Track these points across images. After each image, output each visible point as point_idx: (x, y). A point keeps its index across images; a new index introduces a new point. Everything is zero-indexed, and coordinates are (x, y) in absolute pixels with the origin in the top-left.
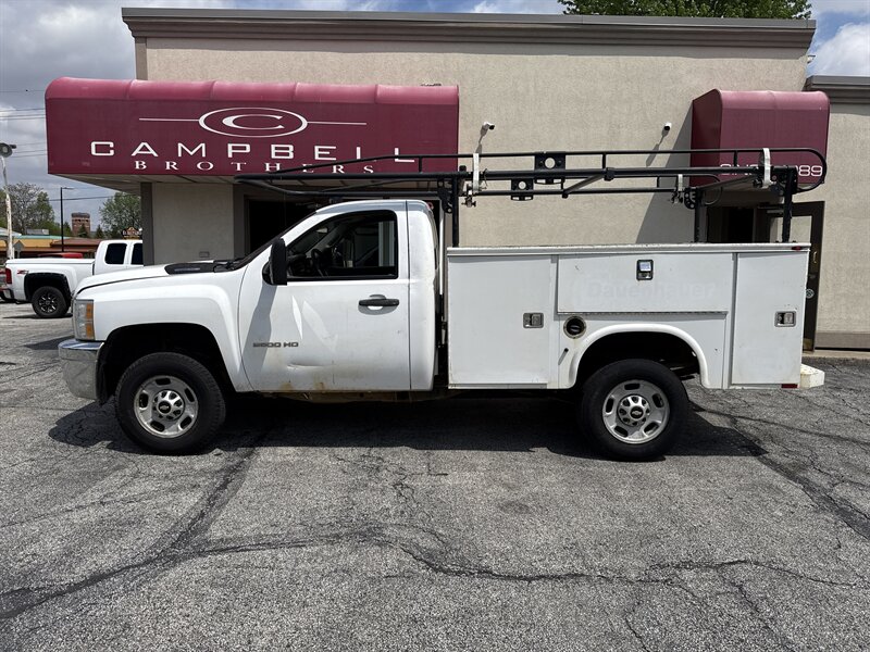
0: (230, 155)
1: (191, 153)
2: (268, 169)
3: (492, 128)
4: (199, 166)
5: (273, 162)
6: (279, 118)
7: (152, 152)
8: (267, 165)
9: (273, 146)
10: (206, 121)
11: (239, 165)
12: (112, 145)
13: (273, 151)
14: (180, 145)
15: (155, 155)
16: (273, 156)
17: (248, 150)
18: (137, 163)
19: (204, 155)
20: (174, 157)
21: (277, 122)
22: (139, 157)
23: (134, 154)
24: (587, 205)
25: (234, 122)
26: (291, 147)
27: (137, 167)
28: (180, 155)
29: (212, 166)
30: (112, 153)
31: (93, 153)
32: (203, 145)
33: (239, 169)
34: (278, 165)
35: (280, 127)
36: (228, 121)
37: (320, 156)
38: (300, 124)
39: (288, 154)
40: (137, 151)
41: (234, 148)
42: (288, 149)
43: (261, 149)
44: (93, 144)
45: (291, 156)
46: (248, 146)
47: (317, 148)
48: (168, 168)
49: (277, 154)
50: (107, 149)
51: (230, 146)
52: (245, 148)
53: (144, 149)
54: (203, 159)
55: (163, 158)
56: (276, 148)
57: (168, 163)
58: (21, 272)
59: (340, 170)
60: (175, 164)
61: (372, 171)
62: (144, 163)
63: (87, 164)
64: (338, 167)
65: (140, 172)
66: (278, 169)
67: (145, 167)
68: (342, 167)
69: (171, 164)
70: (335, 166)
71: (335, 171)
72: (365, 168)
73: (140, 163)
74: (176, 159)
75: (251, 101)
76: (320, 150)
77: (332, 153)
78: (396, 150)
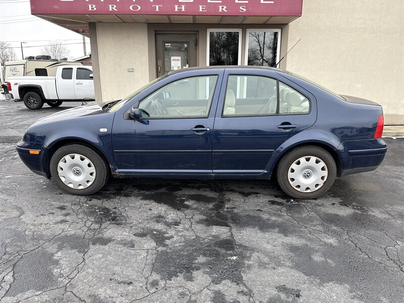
2: (176, 10)
4: (131, 8)
5: (180, 4)
8: (176, 6)
11: (157, 6)
16: (180, 1)
18: (90, 6)
19: (134, 1)
20: (114, 1)
22: (91, 2)
27: (90, 9)
28: (118, 1)
29: (139, 8)
33: (157, 10)
34: (183, 6)
45: (192, 1)
48: (111, 10)
54: (134, 3)
55: (106, 3)
57: (110, 6)
58: (16, 84)
59: (224, 9)
60: (115, 6)
61: (245, 10)
62: (94, 6)
63: (56, 7)
64: (223, 8)
65: (92, 13)
66: (183, 10)
67: (95, 9)
68: (225, 7)
69: (113, 7)
70: (220, 7)
71: (220, 10)
72: (241, 8)
73: (92, 6)
74: (116, 3)
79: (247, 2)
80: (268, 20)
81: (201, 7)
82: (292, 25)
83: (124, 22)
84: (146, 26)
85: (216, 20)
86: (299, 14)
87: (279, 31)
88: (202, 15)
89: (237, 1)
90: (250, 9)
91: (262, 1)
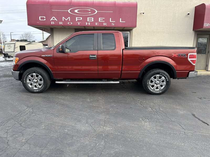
0: (77, 20)
1: (66, 20)
2: (86, 24)
3: (143, 13)
4: (68, 23)
5: (88, 22)
6: (90, 10)
7: (56, 19)
8: (86, 23)
9: (88, 18)
10: (70, 11)
11: (79, 23)
12: (45, 17)
13: (88, 19)
14: (63, 18)
15: (57, 20)
16: (88, 21)
17: (81, 19)
18: (52, 22)
19: (70, 20)
21: (89, 11)
22: (52, 21)
23: (51, 20)
25: (78, 11)
26: (93, 18)
27: (52, 24)
28: (63, 20)
29: (72, 23)
30: (45, 20)
31: (40, 19)
32: (69, 18)
33: (79, 24)
34: (89, 23)
35: (90, 13)
36: (76, 11)
37: (100, 20)
38: (95, 12)
39: (92, 20)
40: (52, 19)
41: (78, 18)
42: (92, 19)
43: (85, 18)
44: (40, 17)
45: (93, 21)
46: (81, 18)
47: (99, 18)
48: (60, 24)
49: (89, 20)
50: (43, 18)
51: (77, 18)
52: (80, 18)
53: (54, 18)
54: (70, 21)
55: (59, 21)
56: (89, 19)
57: (60, 22)
59: (105, 24)
60: (62, 23)
61: (114, 25)
63: (38, 23)
65: (53, 25)
66: (89, 24)
67: (54, 23)
68: (106, 24)
69: (61, 23)
70: (104, 23)
72: (112, 24)
73: (53, 22)
74: (62, 21)
75: (82, 6)
76: (100, 19)
77: (104, 20)
78: (121, 19)
79: (115, 22)
80: (124, 28)
81: (96, 23)
82: (134, 30)
83: (65, 28)
84: (74, 30)
85: (103, 28)
86: (135, 26)
87: (129, 32)
88: (97, 26)
89: (110, 21)
90: (116, 24)
91: (121, 21)
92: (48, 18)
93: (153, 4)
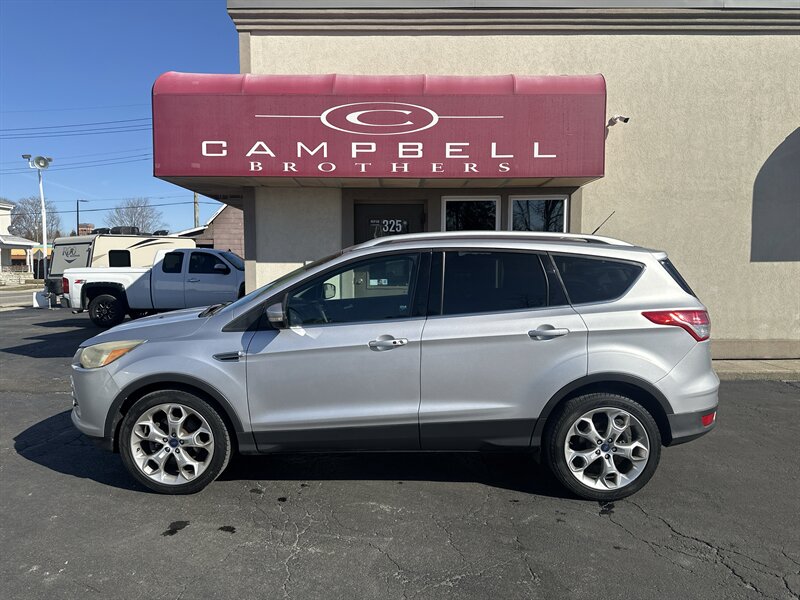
0: (354, 155)
1: (312, 153)
2: (394, 170)
3: (626, 120)
4: (320, 167)
5: (400, 162)
6: (407, 113)
7: (269, 152)
8: (394, 165)
9: (401, 145)
10: (328, 118)
11: (363, 166)
12: (224, 144)
13: (401, 150)
14: (300, 144)
15: (272, 155)
16: (401, 156)
17: (374, 149)
18: (252, 164)
19: (325, 155)
20: (292, 157)
21: (405, 118)
22: (255, 158)
23: (249, 155)
24: (726, 203)
25: (359, 118)
26: (420, 145)
27: (253, 169)
28: (299, 155)
29: (334, 167)
30: (225, 153)
31: (204, 153)
32: (325, 144)
33: (363, 170)
34: (406, 165)
35: (409, 123)
36: (353, 118)
37: (451, 153)
39: (416, 153)
40: (252, 151)
41: (358, 147)
42: (417, 147)
43: (388, 147)
44: (204, 144)
45: (420, 155)
46: (373, 145)
47: (448, 145)
48: (286, 169)
49: (404, 153)
50: (219, 149)
51: (354, 145)
52: (370, 147)
53: (260, 148)
54: (325, 160)
55: (280, 159)
56: (404, 147)
57: (286, 164)
58: (79, 282)
59: (472, 168)
60: (294, 165)
61: (508, 169)
62: (259, 164)
63: (196, 165)
64: (471, 166)
65: (256, 175)
66: (406, 170)
67: (261, 168)
68: (475, 165)
69: (290, 165)
70: (467, 165)
71: (467, 170)
72: (501, 165)
73: (256, 164)
74: (295, 159)
75: (377, 95)
76: (451, 147)
77: (465, 150)
78: (536, 145)
79: (512, 156)
80: (546, 183)
81: (434, 165)
82: (588, 189)
83: (303, 186)
84: (338, 194)
85: (458, 184)
86: (599, 174)
87: (565, 198)
88: (437, 177)
89: (494, 155)
90: (517, 167)
91: (536, 155)
92: (238, 148)
93: (661, 81)
